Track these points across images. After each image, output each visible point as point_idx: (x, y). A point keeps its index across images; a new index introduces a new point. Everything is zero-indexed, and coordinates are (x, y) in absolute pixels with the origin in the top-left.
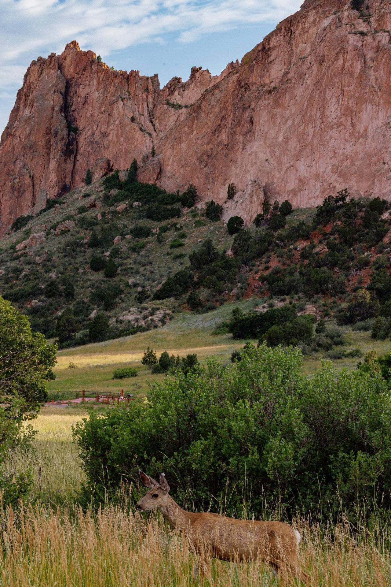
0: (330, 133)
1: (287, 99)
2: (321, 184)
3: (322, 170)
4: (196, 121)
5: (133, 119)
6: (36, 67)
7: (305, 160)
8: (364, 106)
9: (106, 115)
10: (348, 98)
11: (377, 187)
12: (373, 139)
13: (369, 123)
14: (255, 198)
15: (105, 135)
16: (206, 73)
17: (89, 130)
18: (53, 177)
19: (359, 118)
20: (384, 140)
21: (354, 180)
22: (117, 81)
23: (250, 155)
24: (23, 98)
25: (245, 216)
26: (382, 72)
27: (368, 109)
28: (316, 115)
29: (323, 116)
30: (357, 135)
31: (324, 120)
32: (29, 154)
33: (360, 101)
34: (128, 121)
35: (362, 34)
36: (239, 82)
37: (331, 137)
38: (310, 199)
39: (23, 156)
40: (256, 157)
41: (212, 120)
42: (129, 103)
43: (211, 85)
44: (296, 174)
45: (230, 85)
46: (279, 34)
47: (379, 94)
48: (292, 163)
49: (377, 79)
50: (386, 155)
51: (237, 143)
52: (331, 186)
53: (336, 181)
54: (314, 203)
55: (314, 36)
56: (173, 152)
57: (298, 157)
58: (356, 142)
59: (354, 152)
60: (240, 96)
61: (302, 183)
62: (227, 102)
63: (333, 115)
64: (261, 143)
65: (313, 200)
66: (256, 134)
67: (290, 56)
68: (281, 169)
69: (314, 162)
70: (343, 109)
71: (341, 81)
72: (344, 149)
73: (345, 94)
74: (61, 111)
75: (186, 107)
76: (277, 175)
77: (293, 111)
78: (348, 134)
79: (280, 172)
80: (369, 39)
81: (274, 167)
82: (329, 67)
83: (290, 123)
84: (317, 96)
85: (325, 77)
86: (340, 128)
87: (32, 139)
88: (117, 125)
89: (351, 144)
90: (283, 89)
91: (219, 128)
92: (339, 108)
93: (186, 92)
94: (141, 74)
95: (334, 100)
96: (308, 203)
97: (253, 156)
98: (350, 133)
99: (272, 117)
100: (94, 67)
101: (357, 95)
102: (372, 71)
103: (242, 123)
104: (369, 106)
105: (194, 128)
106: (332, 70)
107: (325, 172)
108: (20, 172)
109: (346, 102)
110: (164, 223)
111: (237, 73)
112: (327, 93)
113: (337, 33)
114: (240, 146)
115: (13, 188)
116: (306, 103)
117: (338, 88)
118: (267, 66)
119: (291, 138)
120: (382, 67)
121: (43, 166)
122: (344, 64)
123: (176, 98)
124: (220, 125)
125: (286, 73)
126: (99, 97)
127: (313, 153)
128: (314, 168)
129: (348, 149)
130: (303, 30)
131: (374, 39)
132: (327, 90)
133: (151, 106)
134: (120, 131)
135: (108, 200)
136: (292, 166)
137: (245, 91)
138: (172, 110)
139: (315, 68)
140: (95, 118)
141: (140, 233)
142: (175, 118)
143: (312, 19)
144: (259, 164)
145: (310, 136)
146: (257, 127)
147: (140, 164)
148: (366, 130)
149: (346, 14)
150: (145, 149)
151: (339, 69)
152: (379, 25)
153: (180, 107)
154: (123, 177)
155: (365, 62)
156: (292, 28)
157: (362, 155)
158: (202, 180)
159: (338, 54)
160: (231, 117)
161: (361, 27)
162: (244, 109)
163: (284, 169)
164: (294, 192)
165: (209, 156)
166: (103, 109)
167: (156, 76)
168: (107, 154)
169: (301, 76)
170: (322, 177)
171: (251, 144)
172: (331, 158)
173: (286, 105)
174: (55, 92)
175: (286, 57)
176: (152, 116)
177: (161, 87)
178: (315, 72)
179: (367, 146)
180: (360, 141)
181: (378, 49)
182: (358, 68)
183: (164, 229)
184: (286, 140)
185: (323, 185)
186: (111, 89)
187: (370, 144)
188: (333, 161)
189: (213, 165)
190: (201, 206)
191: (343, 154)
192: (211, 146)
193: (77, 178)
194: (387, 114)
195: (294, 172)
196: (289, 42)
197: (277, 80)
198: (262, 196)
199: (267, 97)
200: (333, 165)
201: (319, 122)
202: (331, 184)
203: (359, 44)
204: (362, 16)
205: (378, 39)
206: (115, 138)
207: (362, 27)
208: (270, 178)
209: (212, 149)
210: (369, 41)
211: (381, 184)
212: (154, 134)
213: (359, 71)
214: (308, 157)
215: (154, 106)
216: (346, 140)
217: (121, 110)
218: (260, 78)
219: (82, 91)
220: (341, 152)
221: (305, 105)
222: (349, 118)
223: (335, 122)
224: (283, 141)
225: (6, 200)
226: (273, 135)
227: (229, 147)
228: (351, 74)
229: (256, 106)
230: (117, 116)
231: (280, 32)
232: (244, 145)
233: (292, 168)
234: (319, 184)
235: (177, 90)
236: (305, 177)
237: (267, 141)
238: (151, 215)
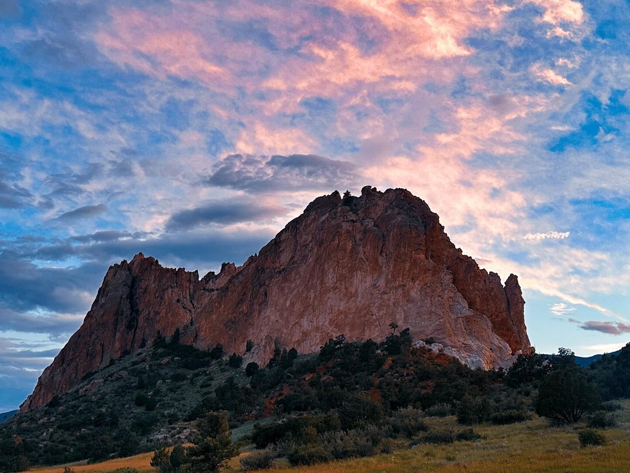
0: (328, 295)
1: (293, 275)
2: (321, 334)
3: (321, 324)
4: (224, 299)
5: (178, 301)
6: (112, 270)
7: (307, 317)
8: (355, 273)
9: (159, 299)
10: (342, 268)
11: (367, 333)
12: (363, 297)
13: (359, 286)
14: (268, 348)
15: (157, 313)
16: (232, 265)
17: (146, 311)
18: (117, 344)
19: (351, 282)
20: (371, 298)
21: (347, 329)
22: (168, 275)
23: (264, 319)
24: (102, 292)
25: (260, 362)
26: (369, 247)
27: (358, 275)
28: (316, 283)
29: (322, 283)
30: (349, 295)
31: (323, 286)
32: (101, 329)
33: (352, 270)
34: (174, 302)
35: (353, 221)
36: (257, 267)
37: (329, 298)
38: (311, 346)
39: (97, 330)
40: (269, 319)
41: (236, 296)
42: (176, 290)
43: (237, 272)
44: (300, 329)
45: (250, 270)
46: (288, 231)
47: (367, 263)
48: (296, 321)
49: (364, 253)
50: (373, 308)
51: (254, 311)
52: (329, 335)
53: (332, 331)
54: (315, 349)
55: (314, 229)
56: (206, 321)
57: (301, 316)
58: (349, 300)
59: (348, 308)
60: (257, 277)
61: (305, 335)
62: (248, 282)
63: (331, 282)
64: (273, 309)
65: (314, 347)
66: (269, 303)
67: (296, 246)
68: (288, 326)
69: (315, 318)
70: (338, 277)
71: (337, 256)
72: (339, 306)
73: (340, 265)
74: (127, 298)
75: (217, 290)
76: (285, 331)
77: (298, 283)
78: (342, 295)
79: (287, 329)
80: (358, 224)
81: (283, 326)
82: (327, 246)
83: (295, 292)
84: (318, 269)
85: (324, 254)
86: (336, 291)
87: (105, 318)
88: (167, 306)
89: (345, 302)
90: (290, 268)
91: (241, 301)
92: (335, 276)
93: (218, 280)
94: (186, 271)
95: (331, 270)
96: (310, 350)
97: (267, 319)
98: (344, 294)
99: (281, 290)
100: (153, 267)
101: (349, 266)
102: (361, 247)
103: (259, 296)
104: (359, 273)
105: (222, 303)
106: (329, 249)
107: (323, 325)
108: (93, 342)
109: (340, 271)
110: (196, 371)
111: (255, 262)
112: (326, 266)
113: (333, 222)
114: (256, 313)
115: (87, 354)
116: (309, 275)
117: (334, 261)
118: (278, 255)
119: (296, 302)
120: (369, 243)
121: (111, 337)
122: (339, 243)
123: (211, 285)
124: (242, 299)
125: (293, 258)
126: (155, 287)
127: (314, 311)
128: (315, 322)
129: (342, 306)
130: (306, 226)
131: (362, 224)
132: (326, 263)
133: (191, 291)
134: (168, 310)
135: (155, 356)
136: (297, 323)
137: (261, 274)
138: (207, 293)
139: (315, 250)
140: (151, 302)
141: (177, 378)
142: (209, 298)
143: (313, 217)
144: (271, 324)
145: (312, 299)
146: (270, 298)
147: (181, 331)
148: (356, 291)
149: (339, 209)
150: (186, 321)
151: (335, 247)
152: (365, 215)
153: (213, 290)
154: (168, 340)
155: (355, 241)
156: (297, 226)
157: (354, 311)
158: (226, 340)
159: (334, 237)
160: (251, 293)
161: (351, 217)
162: (261, 286)
163: (291, 326)
164: (299, 342)
165: (232, 323)
166: (157, 295)
167: (197, 271)
168: (158, 327)
169: (304, 258)
170: (322, 329)
171: (265, 311)
172: (329, 314)
173: (292, 280)
174: (124, 285)
175: (292, 247)
176: (192, 298)
177: (200, 280)
178: (315, 253)
179: (358, 303)
180: (352, 299)
181: (365, 231)
182: (350, 246)
183: (197, 375)
184: (292, 304)
185: (322, 335)
186: (164, 281)
187: (360, 301)
188: (330, 316)
189: (236, 328)
190: (226, 358)
191: (339, 310)
192: (235, 314)
193: (135, 345)
194: (373, 278)
195: (298, 327)
196: (296, 235)
197: (285, 264)
198: (273, 346)
199: (277, 276)
200: (330, 319)
201: (319, 287)
202: (328, 333)
203: (351, 229)
204: (352, 210)
205: (366, 224)
206: (164, 315)
207: (353, 217)
208: (279, 334)
209: (235, 317)
210: (358, 226)
211: (370, 331)
212: (193, 310)
213: (350, 248)
214: (310, 314)
215: (194, 291)
216: (341, 300)
217: (170, 295)
218: (273, 263)
219: (143, 284)
220: (336, 309)
221: (308, 277)
222: (344, 283)
223: (332, 286)
224: (289, 306)
225: (81, 363)
226: (282, 303)
227: (249, 315)
228: (345, 250)
229: (269, 283)
230: (167, 299)
231: (289, 230)
232: (260, 312)
233: (297, 325)
234: (319, 334)
235: (212, 280)
236: (307, 330)
237: (278, 308)
238: (187, 366)
